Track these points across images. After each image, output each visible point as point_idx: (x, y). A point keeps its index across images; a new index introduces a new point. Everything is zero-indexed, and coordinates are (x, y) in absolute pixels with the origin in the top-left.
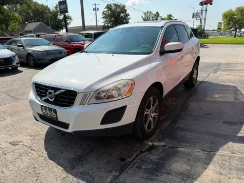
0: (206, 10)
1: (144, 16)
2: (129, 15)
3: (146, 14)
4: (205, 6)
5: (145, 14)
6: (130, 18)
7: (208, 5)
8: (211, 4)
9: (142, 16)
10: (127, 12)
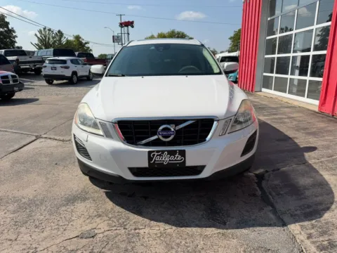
0: (128, 34)
1: (39, 35)
2: (14, 32)
3: (43, 33)
4: (126, 28)
5: (40, 31)
6: (16, 36)
7: (129, 27)
8: (133, 27)
9: (36, 35)
10: (10, 27)
